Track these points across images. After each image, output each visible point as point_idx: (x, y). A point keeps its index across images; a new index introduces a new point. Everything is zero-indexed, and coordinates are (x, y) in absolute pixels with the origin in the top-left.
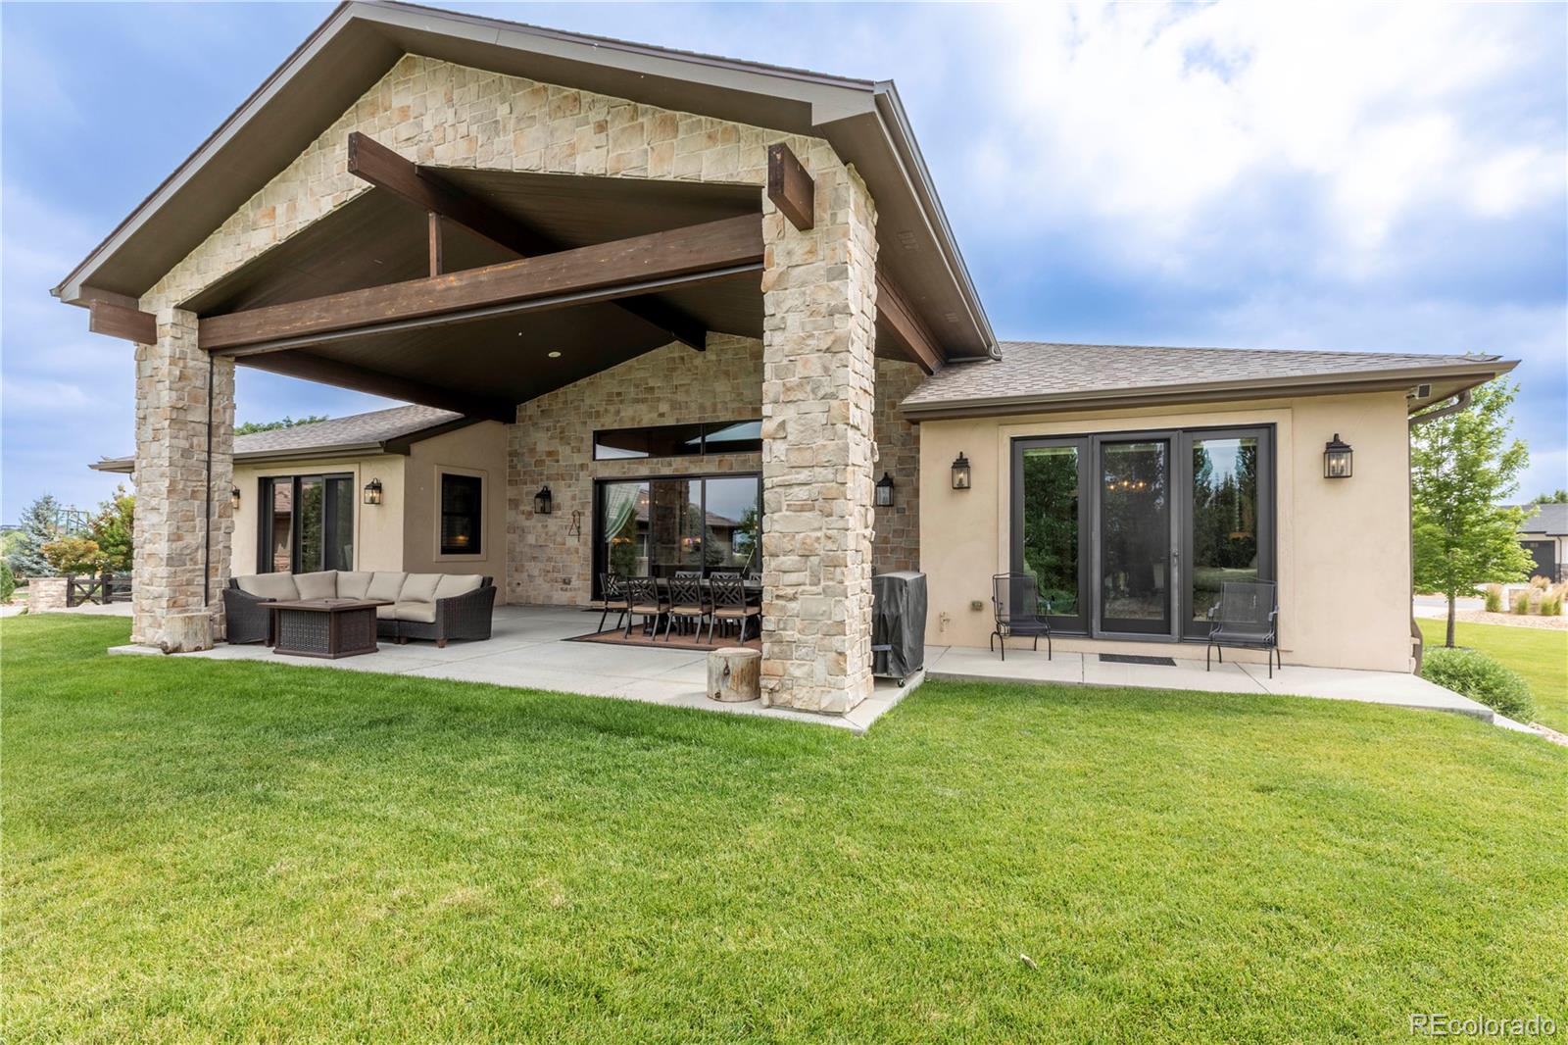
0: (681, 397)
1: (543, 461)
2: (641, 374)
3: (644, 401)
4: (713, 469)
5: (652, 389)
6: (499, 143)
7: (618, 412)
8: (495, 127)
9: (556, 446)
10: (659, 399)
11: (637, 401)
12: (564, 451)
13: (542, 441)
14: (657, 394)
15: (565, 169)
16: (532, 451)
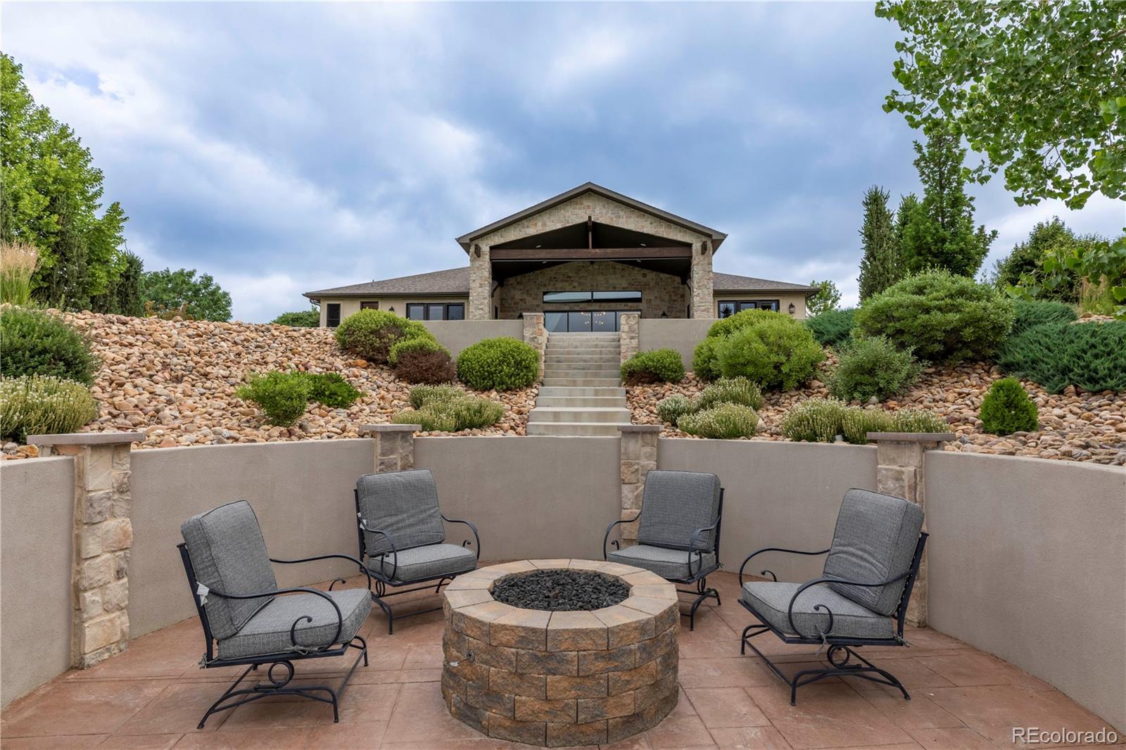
0: (582, 281)
1: (518, 303)
2: (566, 271)
3: (567, 281)
4: (597, 308)
5: (570, 277)
6: (621, 220)
7: (554, 285)
8: (619, 217)
9: (525, 296)
10: (573, 281)
11: (563, 281)
12: (529, 299)
13: (518, 295)
14: (572, 279)
15: (641, 231)
16: (513, 298)
